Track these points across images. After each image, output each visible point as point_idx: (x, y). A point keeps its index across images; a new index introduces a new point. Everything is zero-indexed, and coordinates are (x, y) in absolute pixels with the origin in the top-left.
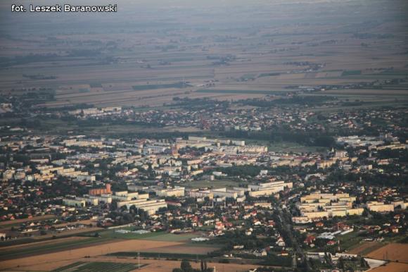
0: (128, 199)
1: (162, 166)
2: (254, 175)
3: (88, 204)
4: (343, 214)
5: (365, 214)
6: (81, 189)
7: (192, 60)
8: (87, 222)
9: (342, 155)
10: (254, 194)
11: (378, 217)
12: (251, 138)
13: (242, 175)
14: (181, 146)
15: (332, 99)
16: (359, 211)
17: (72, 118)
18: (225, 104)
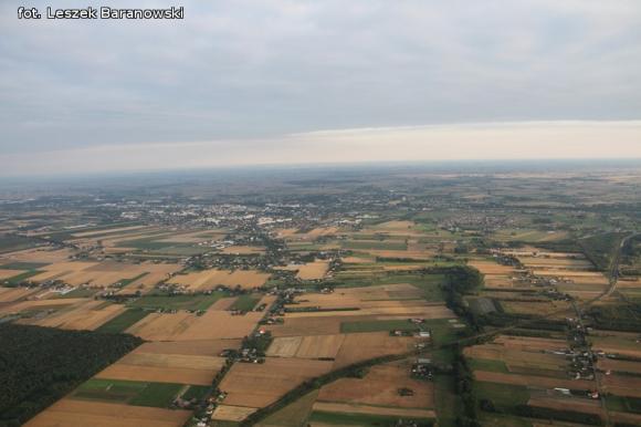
0: (209, 220)
1: (217, 211)
2: (244, 213)
3: (198, 221)
4: (270, 222)
6: (196, 217)
8: (199, 225)
9: (268, 208)
10: (245, 218)
11: (280, 223)
12: (242, 205)
13: (241, 213)
16: (274, 222)
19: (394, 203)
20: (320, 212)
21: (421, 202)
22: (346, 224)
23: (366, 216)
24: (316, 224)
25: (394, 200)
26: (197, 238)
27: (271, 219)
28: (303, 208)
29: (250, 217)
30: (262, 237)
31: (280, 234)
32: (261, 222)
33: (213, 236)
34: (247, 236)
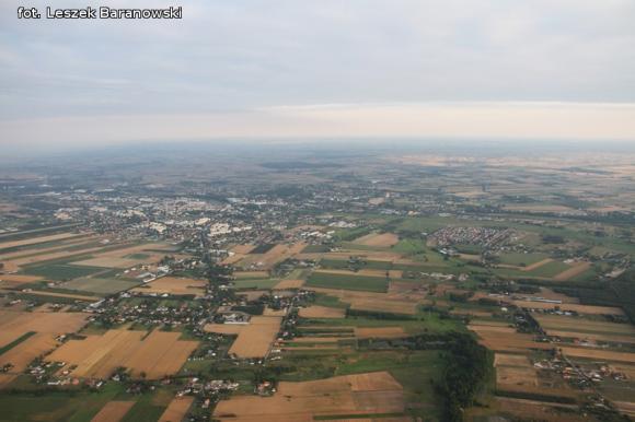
0: (154, 225)
1: (169, 210)
2: (198, 215)
3: (140, 227)
4: (224, 232)
5: (232, 232)
6: (139, 220)
8: (138, 235)
9: (229, 206)
10: (196, 224)
11: (236, 234)
12: (201, 198)
13: (195, 214)
14: (177, 201)
15: (230, 182)
16: (230, 231)
17: (145, 188)
18: (196, 183)
19: (376, 201)
20: (287, 215)
21: (406, 201)
22: (315, 238)
23: (341, 224)
24: (279, 237)
25: (377, 196)
26: (127, 260)
27: (227, 226)
28: (271, 206)
29: (204, 220)
30: (206, 260)
31: (231, 254)
32: (214, 232)
33: (148, 256)
34: (189, 257)
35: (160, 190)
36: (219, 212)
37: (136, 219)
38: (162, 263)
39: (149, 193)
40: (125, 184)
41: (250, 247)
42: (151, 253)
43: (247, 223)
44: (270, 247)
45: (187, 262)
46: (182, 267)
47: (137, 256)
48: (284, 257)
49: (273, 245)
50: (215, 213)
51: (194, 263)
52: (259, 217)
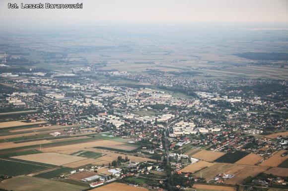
1: (130, 102)
2: (162, 110)
3: (96, 120)
4: (189, 133)
5: (197, 134)
7: (158, 52)
8: (93, 129)
9: (197, 102)
10: (158, 120)
13: (158, 109)
15: (201, 73)
16: (195, 132)
17: (108, 75)
18: (163, 73)
24: (253, 144)
26: (76, 158)
27: (192, 125)
28: (245, 105)
29: (166, 117)
30: (165, 165)
31: (194, 160)
32: (177, 131)
33: (100, 155)
34: (146, 160)
35: (125, 78)
36: (185, 108)
37: (92, 110)
38: (114, 165)
39: (111, 80)
40: (88, 69)
41: (216, 153)
42: (103, 152)
43: (216, 123)
44: (240, 155)
45: (143, 166)
46: (136, 172)
47: (88, 154)
48: (258, 170)
49: (245, 154)
50: (180, 109)
51: (149, 168)
52: (230, 117)
